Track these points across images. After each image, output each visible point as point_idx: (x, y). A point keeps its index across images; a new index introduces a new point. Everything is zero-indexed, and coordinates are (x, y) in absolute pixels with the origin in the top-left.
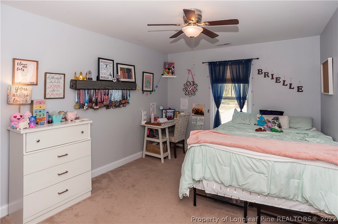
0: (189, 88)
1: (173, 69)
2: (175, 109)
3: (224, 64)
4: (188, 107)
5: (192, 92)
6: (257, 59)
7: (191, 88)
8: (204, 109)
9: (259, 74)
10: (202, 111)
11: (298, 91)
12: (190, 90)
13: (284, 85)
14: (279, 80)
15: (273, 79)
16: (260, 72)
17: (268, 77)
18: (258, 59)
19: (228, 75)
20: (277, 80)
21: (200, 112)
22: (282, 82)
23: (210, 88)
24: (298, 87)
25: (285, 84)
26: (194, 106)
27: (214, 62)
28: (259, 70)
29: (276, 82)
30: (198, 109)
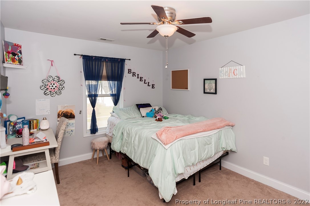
0: (52, 85)
1: (20, 54)
2: (24, 118)
4: (49, 112)
5: (56, 91)
7: (55, 85)
8: (74, 111)
9: (129, 73)
10: (73, 113)
11: (152, 88)
12: (53, 88)
13: (145, 83)
14: (142, 79)
15: (139, 78)
16: (129, 71)
17: (135, 76)
18: (130, 60)
19: (104, 73)
20: (141, 79)
21: (69, 115)
22: (144, 81)
23: (82, 85)
24: (152, 85)
25: (146, 83)
26: (61, 108)
28: (129, 70)
29: (140, 81)
30: (67, 112)
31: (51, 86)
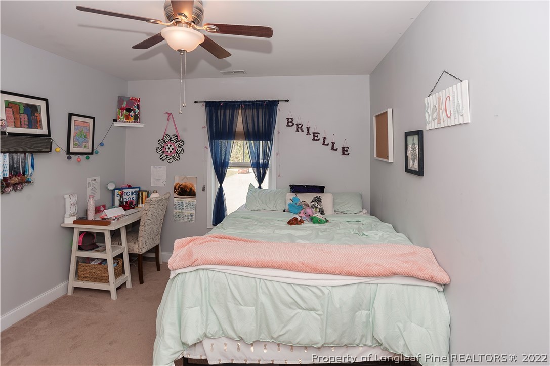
0: (169, 146)
1: (137, 110)
2: (139, 188)
3: (233, 106)
4: (165, 183)
5: (173, 156)
6: (286, 101)
7: (172, 147)
8: (195, 186)
9: (288, 125)
10: (193, 188)
11: (343, 154)
12: (169, 151)
13: (324, 144)
14: (317, 136)
15: (309, 134)
16: (290, 122)
17: (302, 131)
18: (288, 101)
19: (239, 126)
20: (314, 136)
21: (188, 191)
22: (322, 140)
23: (206, 148)
24: (343, 148)
25: (326, 143)
26: (178, 180)
27: (215, 102)
28: (288, 119)
29: (314, 139)
30: (185, 186)
31: (167, 147)
